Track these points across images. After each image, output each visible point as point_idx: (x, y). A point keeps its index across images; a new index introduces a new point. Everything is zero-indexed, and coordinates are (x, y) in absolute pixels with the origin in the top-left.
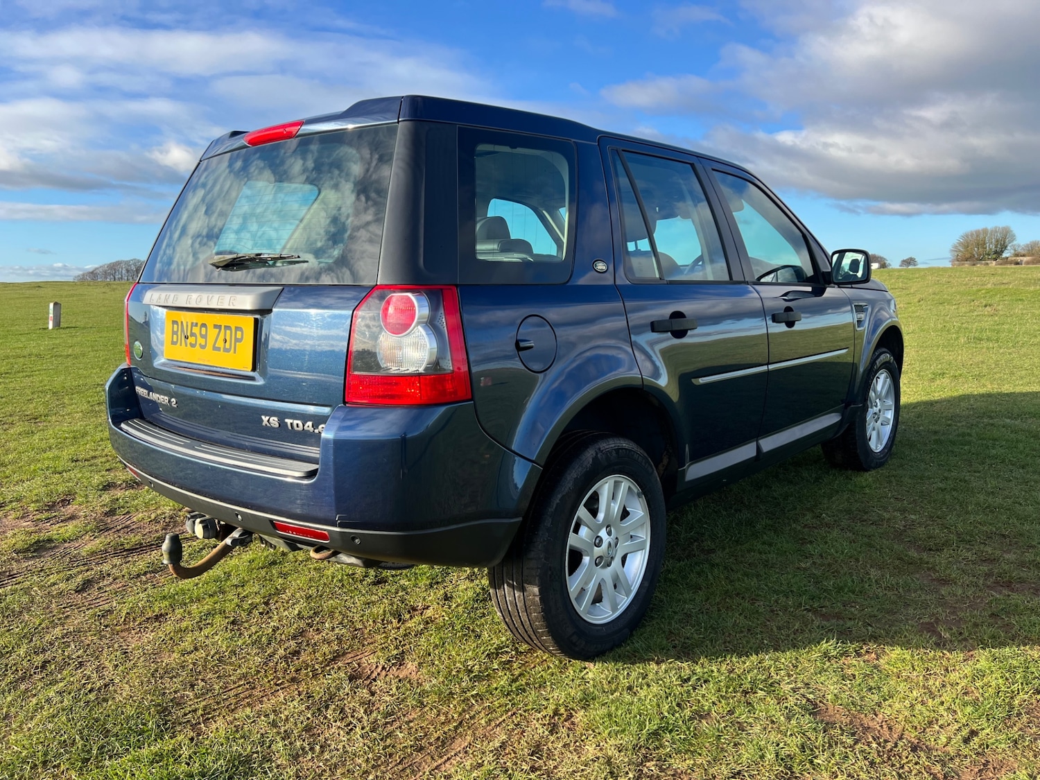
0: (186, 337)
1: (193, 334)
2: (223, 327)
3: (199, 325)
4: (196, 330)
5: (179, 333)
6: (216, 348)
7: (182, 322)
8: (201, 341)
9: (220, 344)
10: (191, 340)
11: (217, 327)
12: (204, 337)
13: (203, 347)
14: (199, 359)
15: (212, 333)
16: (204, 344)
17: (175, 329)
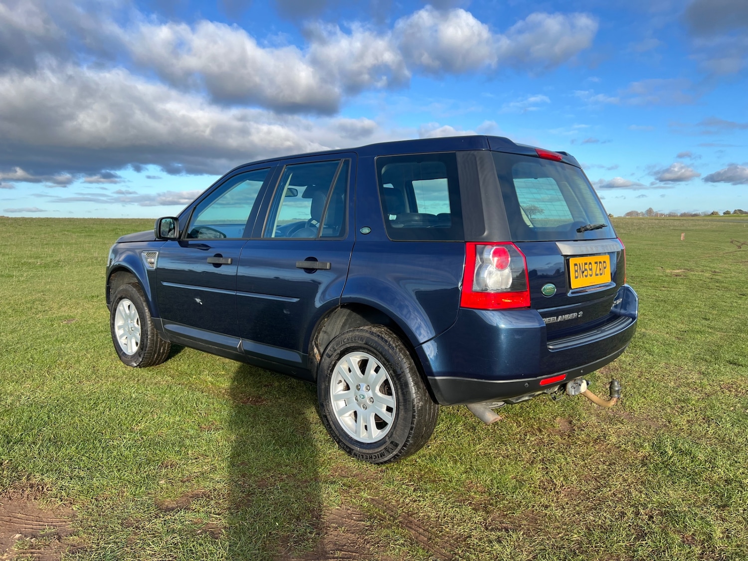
0: (583, 272)
1: (586, 270)
2: (598, 263)
3: (588, 264)
4: (587, 267)
5: (579, 271)
6: (597, 275)
7: (579, 264)
8: (590, 272)
9: (598, 272)
10: (585, 273)
11: (596, 263)
12: (591, 270)
13: (591, 275)
14: (590, 283)
15: (594, 266)
16: (591, 274)
17: (576, 269)
